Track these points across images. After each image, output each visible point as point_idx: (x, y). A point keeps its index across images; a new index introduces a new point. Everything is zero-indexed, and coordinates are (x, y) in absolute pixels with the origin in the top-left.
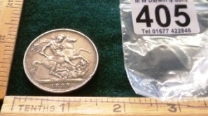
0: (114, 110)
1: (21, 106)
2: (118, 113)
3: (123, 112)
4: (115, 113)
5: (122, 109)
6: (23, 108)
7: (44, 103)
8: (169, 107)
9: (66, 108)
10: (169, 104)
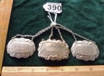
0: (32, 71)
1: (7, 70)
2: (33, 72)
3: (34, 72)
4: (32, 72)
5: (34, 71)
6: (8, 70)
7: (13, 69)
8: (47, 70)
9: (19, 70)
10: (47, 69)
